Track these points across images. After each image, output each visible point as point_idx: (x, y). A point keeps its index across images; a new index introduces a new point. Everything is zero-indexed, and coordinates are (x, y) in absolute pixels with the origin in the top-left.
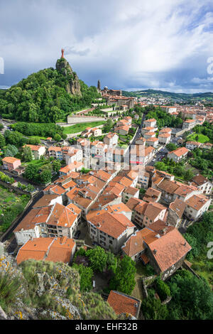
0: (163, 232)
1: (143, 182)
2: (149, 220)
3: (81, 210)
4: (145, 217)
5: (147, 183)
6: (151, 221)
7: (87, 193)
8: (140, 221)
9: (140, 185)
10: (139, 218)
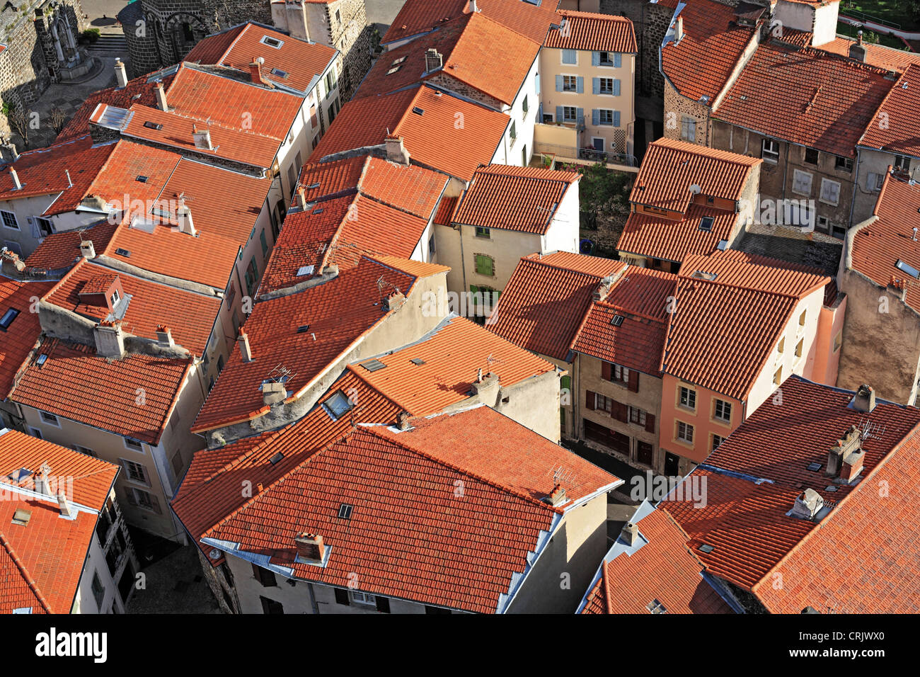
0: (843, 468)
1: (588, 101)
2: (706, 401)
3: (112, 470)
4: (672, 387)
5: (623, 103)
6: (722, 410)
7: (118, 304)
8: (633, 432)
9: (565, 137)
10: (620, 412)
